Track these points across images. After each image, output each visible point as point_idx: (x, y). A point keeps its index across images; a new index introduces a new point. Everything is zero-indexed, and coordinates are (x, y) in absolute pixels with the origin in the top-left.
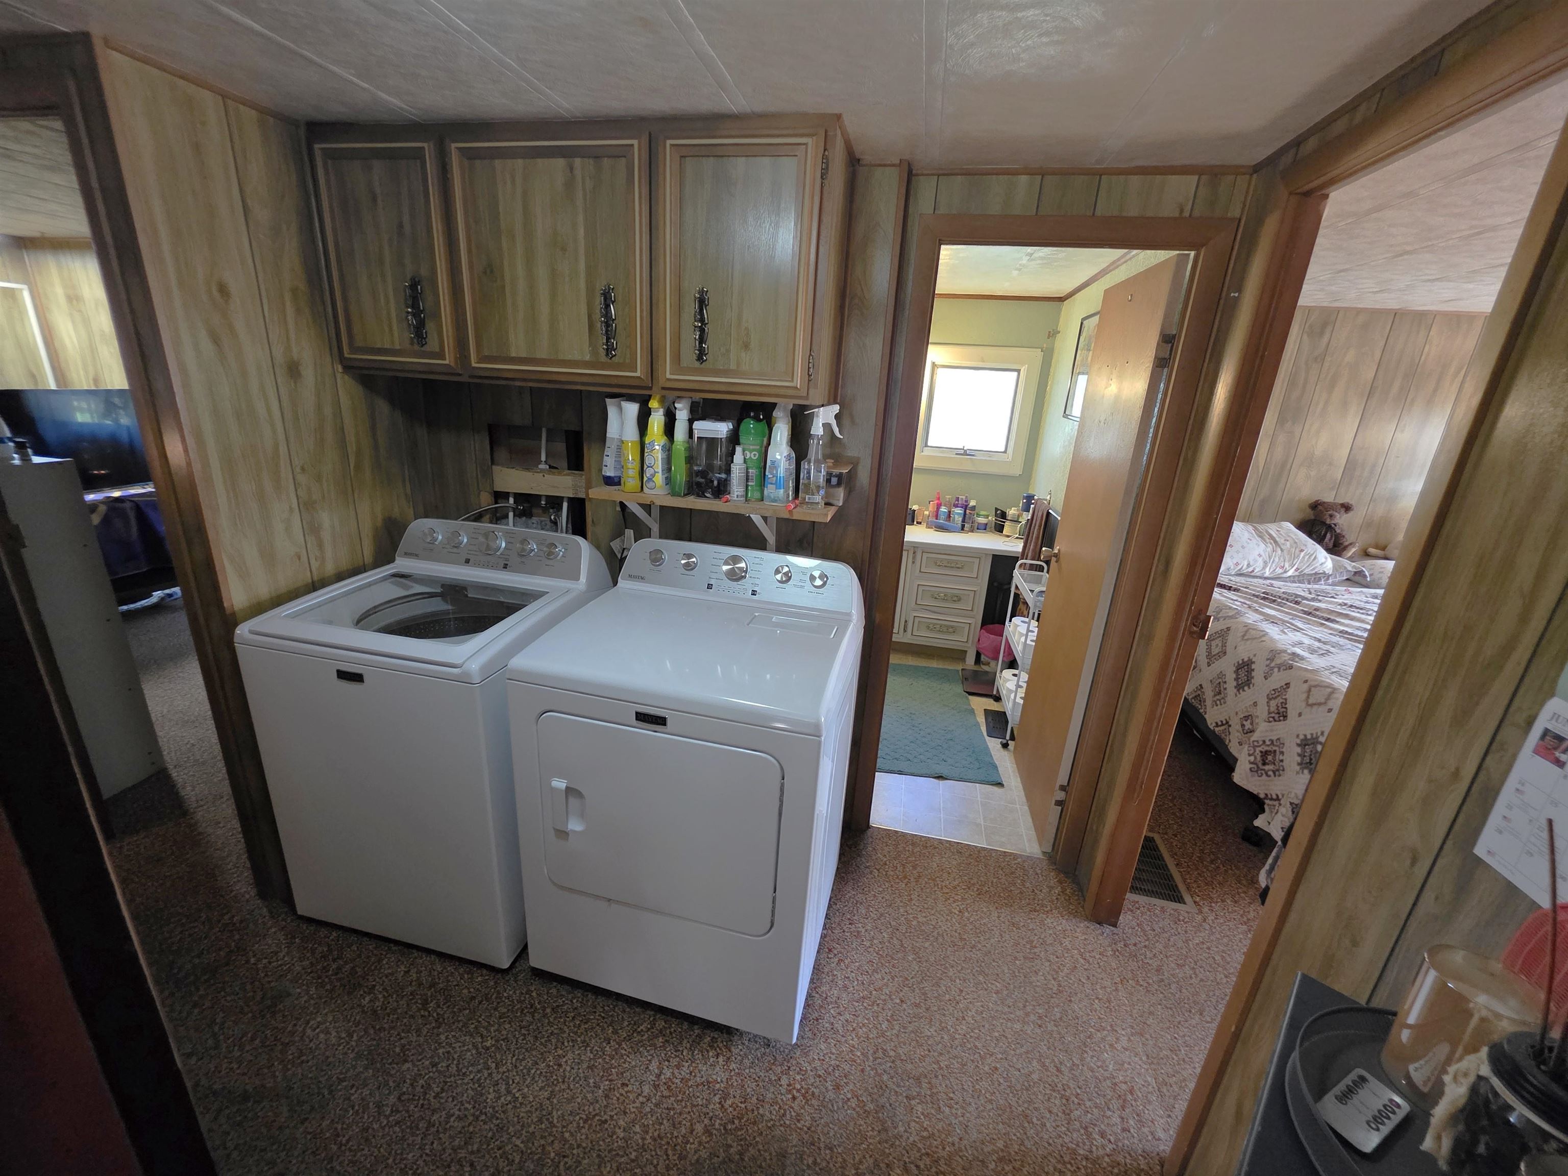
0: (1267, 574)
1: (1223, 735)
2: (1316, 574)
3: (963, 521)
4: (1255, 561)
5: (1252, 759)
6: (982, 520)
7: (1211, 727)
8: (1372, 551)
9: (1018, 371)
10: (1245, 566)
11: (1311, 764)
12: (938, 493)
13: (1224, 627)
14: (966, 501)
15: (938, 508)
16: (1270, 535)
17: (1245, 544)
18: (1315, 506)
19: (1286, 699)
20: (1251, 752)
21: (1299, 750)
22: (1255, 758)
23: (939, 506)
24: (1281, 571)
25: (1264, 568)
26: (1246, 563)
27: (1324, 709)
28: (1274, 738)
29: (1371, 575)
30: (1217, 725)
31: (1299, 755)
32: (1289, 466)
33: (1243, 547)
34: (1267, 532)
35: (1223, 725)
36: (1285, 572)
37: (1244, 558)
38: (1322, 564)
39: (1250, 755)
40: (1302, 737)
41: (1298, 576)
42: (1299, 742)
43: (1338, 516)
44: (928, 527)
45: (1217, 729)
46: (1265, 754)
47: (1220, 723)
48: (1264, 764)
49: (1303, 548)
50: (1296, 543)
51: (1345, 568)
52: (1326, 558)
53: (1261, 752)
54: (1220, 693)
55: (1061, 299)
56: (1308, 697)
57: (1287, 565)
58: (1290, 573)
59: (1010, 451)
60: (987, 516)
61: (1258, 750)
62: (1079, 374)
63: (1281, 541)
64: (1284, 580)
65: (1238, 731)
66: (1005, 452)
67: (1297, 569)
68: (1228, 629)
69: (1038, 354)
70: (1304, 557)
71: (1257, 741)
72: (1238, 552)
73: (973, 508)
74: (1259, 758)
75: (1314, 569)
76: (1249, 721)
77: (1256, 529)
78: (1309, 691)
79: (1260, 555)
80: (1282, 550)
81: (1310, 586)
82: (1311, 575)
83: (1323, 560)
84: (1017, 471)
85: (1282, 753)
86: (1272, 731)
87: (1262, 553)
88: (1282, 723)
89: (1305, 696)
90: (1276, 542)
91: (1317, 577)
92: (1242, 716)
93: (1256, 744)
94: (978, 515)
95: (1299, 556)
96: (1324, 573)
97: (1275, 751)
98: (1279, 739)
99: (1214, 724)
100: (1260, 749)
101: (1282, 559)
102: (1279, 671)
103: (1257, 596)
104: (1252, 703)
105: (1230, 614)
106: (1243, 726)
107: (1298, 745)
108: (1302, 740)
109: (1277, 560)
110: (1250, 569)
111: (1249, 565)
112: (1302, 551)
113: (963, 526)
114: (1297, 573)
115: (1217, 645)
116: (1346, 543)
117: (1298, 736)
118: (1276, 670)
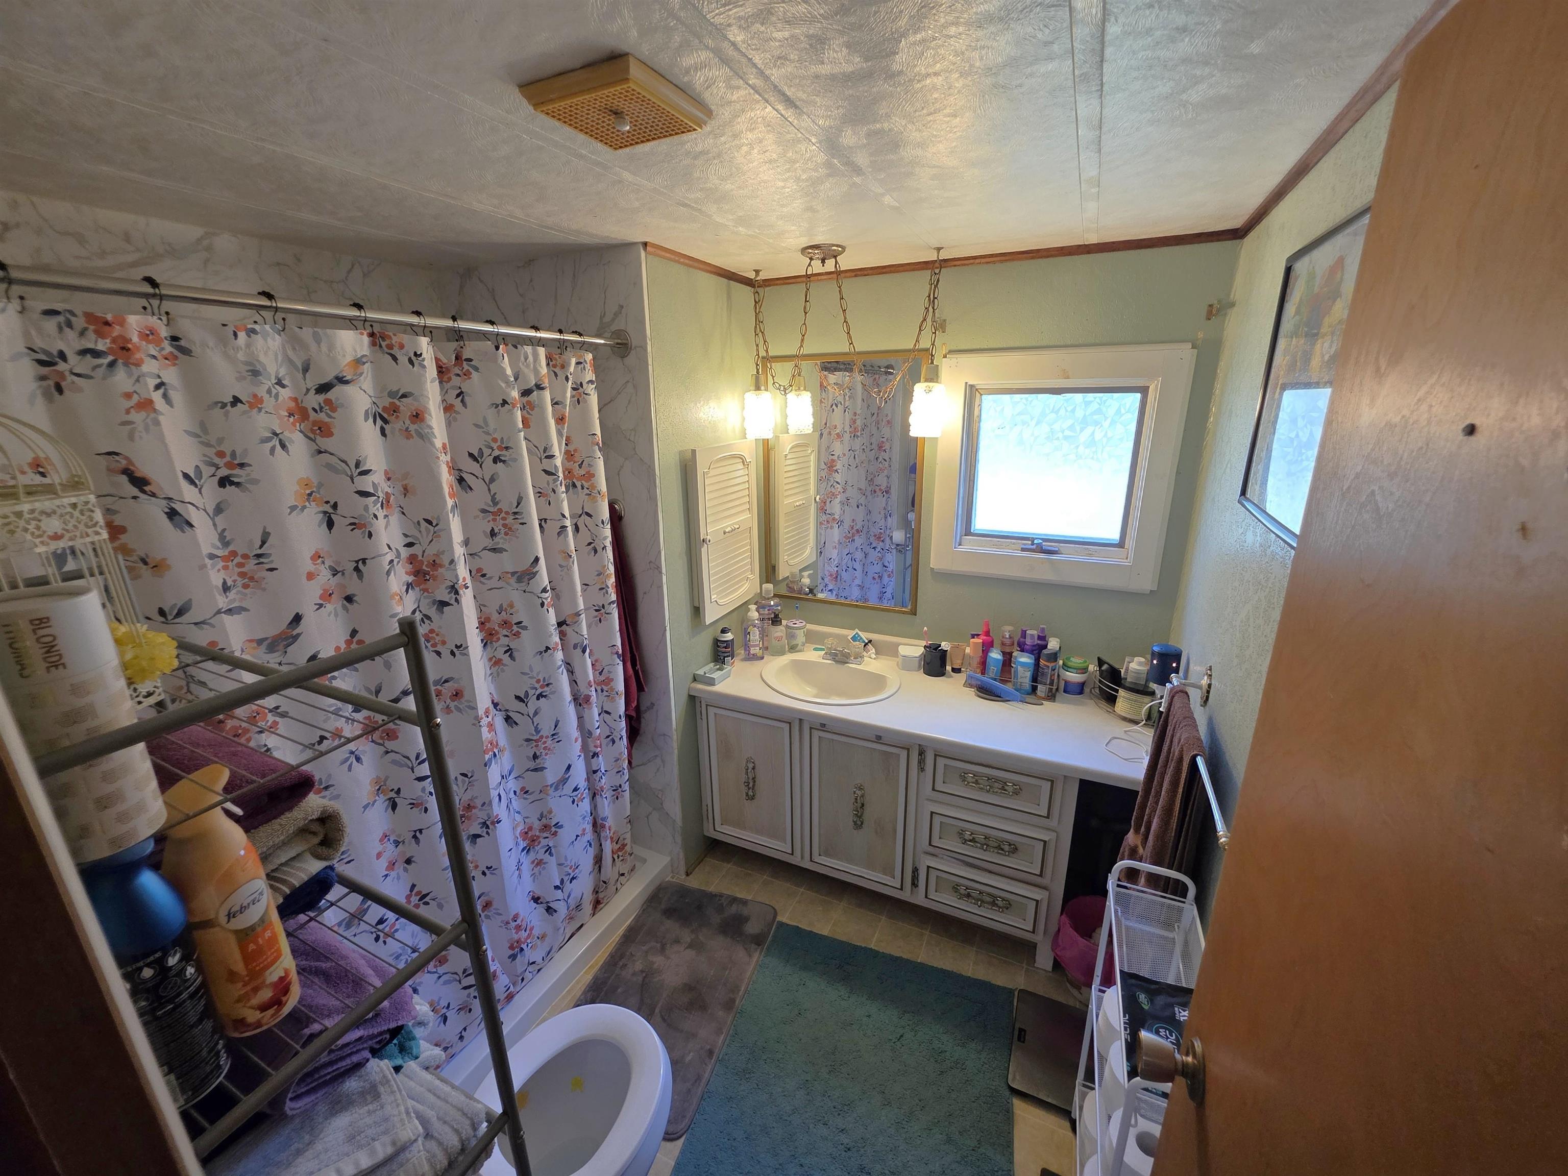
3: (1035, 679)
6: (1073, 677)
9: (1144, 391)
12: (987, 624)
14: (1042, 638)
15: (985, 652)
23: (987, 646)
44: (968, 684)
55: (1237, 234)
59: (1130, 543)
60: (1084, 670)
62: (1284, 388)
66: (1121, 544)
69: (1185, 354)
73: (1054, 657)
84: (1146, 582)
94: (1065, 667)
113: (1034, 689)
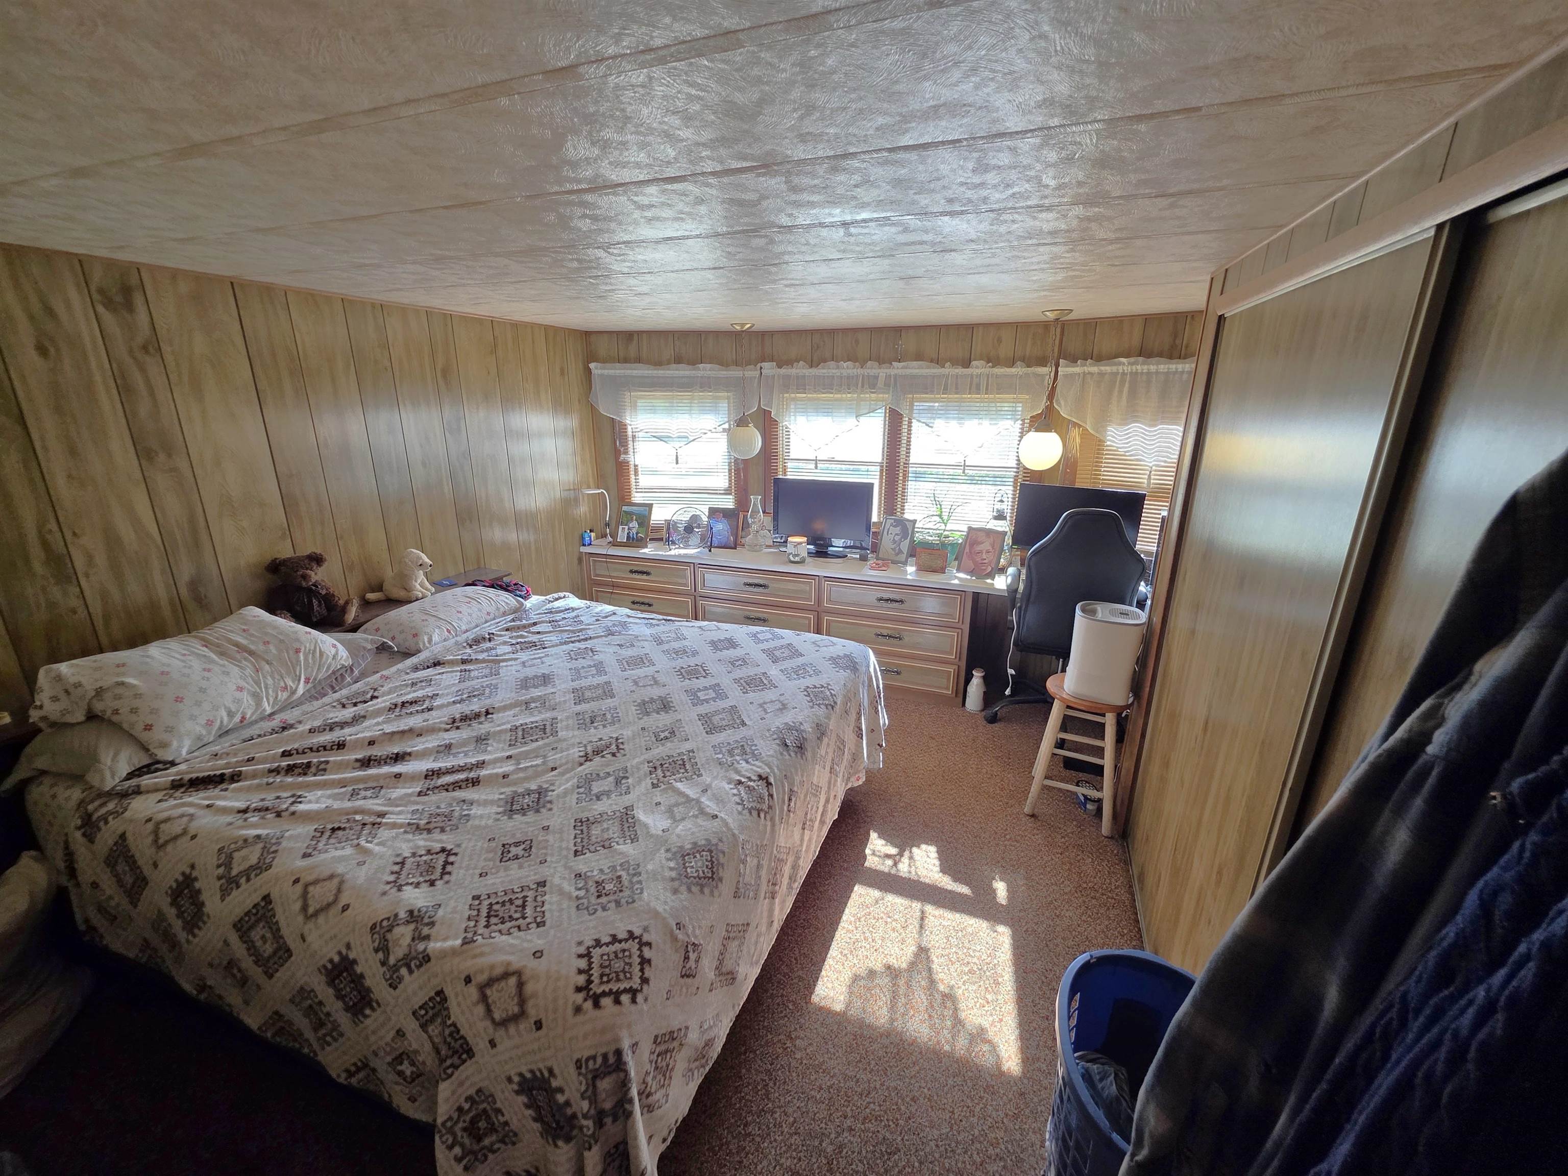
0: (269, 710)
1: (372, 1087)
2: (334, 673)
4: (238, 701)
5: (457, 1150)
7: (342, 1080)
8: (371, 596)
10: (226, 719)
11: (562, 1128)
13: (256, 898)
16: (237, 645)
17: (204, 684)
18: (275, 567)
19: (454, 1025)
20: (450, 1141)
21: (523, 1099)
22: (462, 1146)
24: (286, 695)
25: (259, 703)
26: (224, 714)
27: (525, 1025)
28: (472, 1091)
29: (393, 639)
30: (350, 1074)
31: (528, 1106)
32: (202, 523)
33: (202, 690)
34: (229, 641)
35: (359, 1070)
36: (293, 692)
37: (216, 708)
38: (334, 657)
39: (450, 1148)
40: (516, 1079)
41: (314, 687)
42: (516, 1087)
43: (312, 574)
45: (354, 1081)
46: (472, 1130)
47: (353, 1069)
48: (479, 1139)
49: (296, 645)
50: (282, 641)
51: (364, 648)
52: (334, 646)
53: (465, 1129)
54: (322, 1024)
56: (489, 1010)
57: (290, 683)
58: (301, 691)
61: (458, 1129)
63: (259, 648)
64: (299, 703)
65: (397, 1083)
67: (307, 681)
68: (267, 898)
70: (306, 659)
71: (450, 1118)
72: (198, 704)
74: (467, 1141)
75: (328, 668)
76: (406, 1062)
77: (207, 643)
78: (484, 998)
79: (240, 689)
80: (268, 662)
81: (337, 696)
82: (329, 676)
83: (333, 651)
85: (499, 1111)
86: (461, 1084)
87: (242, 683)
88: (468, 1063)
89: (480, 1009)
90: (252, 653)
91: (337, 678)
92: (389, 1059)
93: (449, 1124)
95: (298, 661)
96: (343, 666)
97: (485, 1110)
98: (479, 1091)
99: (344, 1075)
100: (461, 1125)
101: (277, 677)
102: (411, 972)
103: (276, 771)
104: (392, 1033)
105: (253, 860)
106: (400, 1074)
107: (517, 1093)
108: (520, 1084)
109: (270, 681)
110: (237, 719)
111: (231, 714)
112: (298, 651)
114: (310, 685)
115: (263, 937)
116: (342, 602)
117: (510, 1080)
118: (404, 971)
